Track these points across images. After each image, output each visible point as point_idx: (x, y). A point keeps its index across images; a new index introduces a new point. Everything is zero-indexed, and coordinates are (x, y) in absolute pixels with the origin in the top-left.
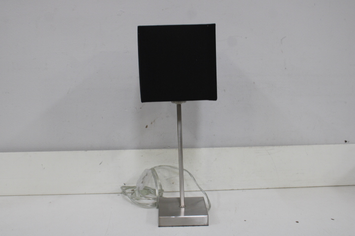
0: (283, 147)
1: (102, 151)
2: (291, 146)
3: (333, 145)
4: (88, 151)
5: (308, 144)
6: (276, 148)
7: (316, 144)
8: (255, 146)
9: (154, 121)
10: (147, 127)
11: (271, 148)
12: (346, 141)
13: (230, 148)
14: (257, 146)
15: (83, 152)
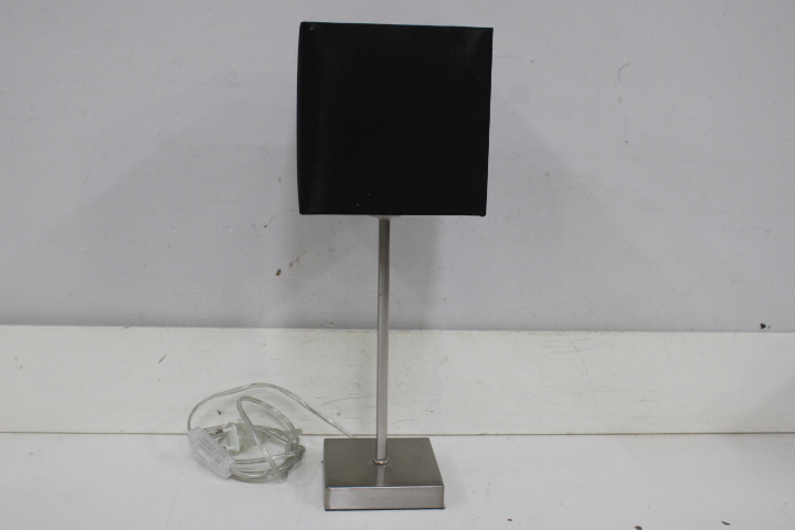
1: (165, 329)
3: (731, 334)
4: (131, 328)
5: (673, 330)
6: (595, 337)
7: (692, 330)
8: (543, 329)
9: (298, 260)
10: (278, 273)
11: (581, 335)
12: (763, 326)
14: (548, 330)
15: (121, 328)
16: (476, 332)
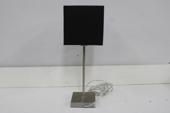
0: (141, 65)
1: (56, 67)
2: (145, 65)
3: (163, 65)
4: (50, 67)
5: (152, 64)
6: (138, 66)
7: (156, 64)
8: (128, 65)
10: (78, 56)
11: (135, 66)
12: (169, 63)
13: (117, 66)
14: (129, 65)
15: (48, 67)
16: (116, 66)
